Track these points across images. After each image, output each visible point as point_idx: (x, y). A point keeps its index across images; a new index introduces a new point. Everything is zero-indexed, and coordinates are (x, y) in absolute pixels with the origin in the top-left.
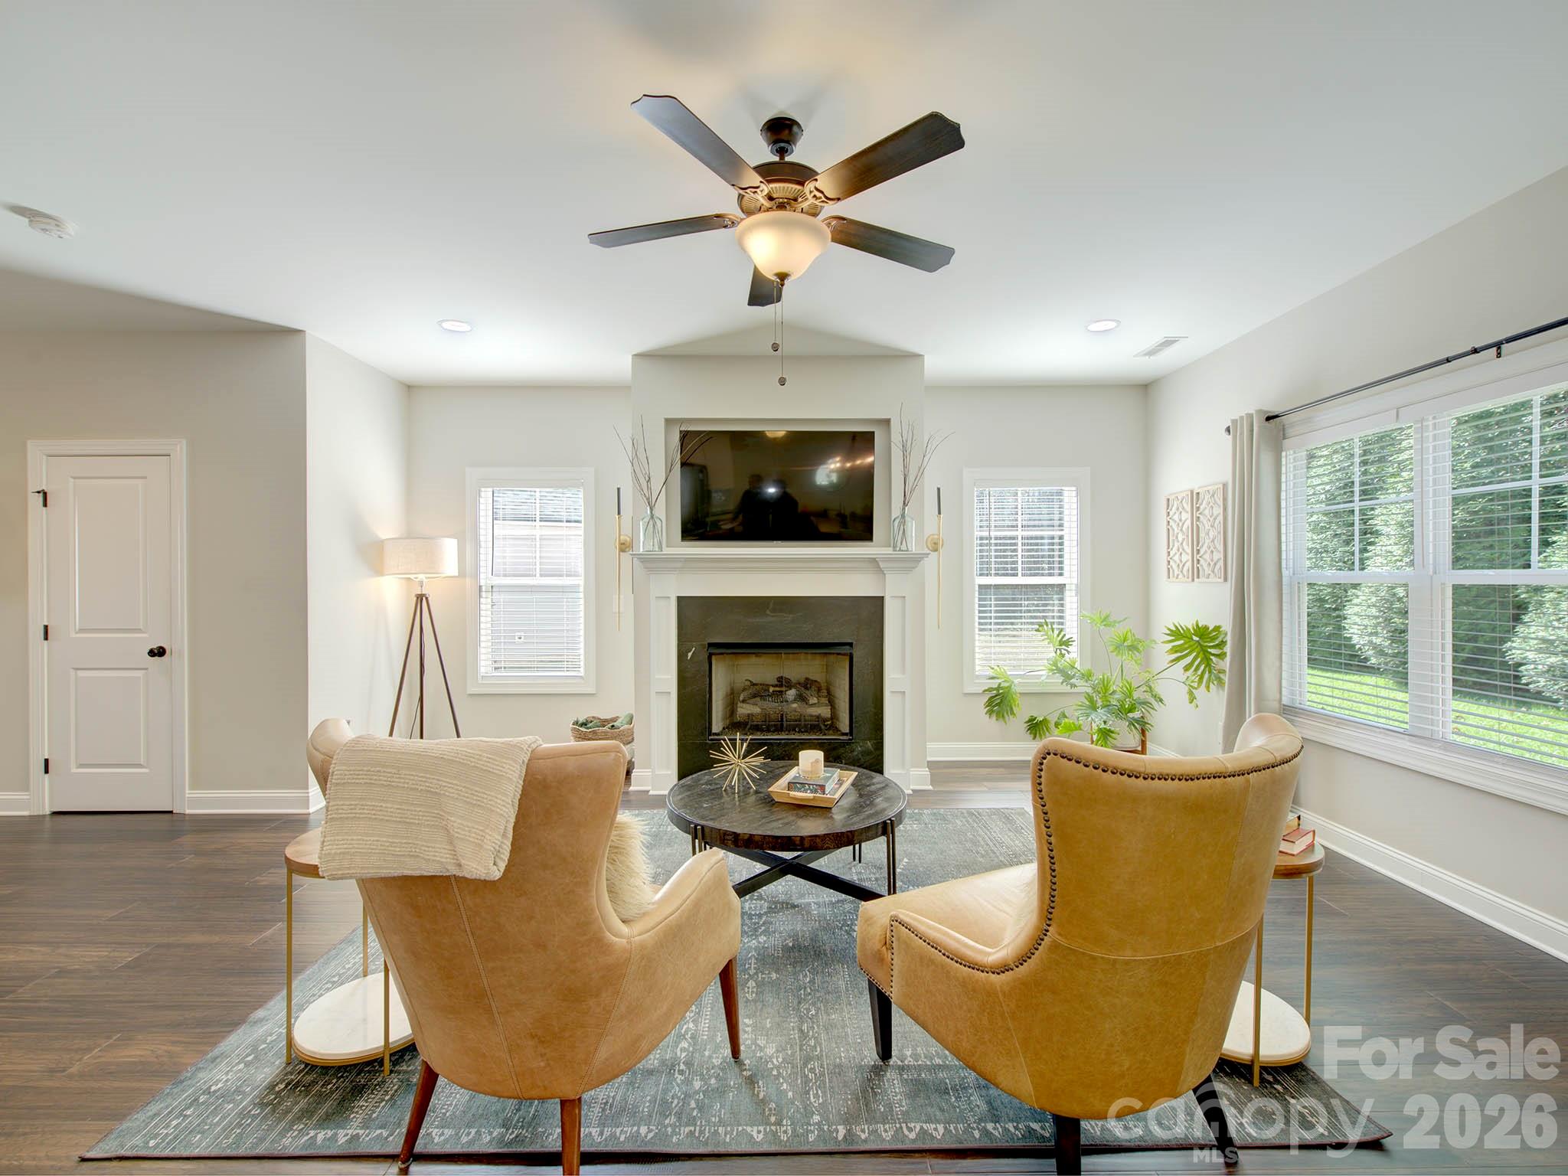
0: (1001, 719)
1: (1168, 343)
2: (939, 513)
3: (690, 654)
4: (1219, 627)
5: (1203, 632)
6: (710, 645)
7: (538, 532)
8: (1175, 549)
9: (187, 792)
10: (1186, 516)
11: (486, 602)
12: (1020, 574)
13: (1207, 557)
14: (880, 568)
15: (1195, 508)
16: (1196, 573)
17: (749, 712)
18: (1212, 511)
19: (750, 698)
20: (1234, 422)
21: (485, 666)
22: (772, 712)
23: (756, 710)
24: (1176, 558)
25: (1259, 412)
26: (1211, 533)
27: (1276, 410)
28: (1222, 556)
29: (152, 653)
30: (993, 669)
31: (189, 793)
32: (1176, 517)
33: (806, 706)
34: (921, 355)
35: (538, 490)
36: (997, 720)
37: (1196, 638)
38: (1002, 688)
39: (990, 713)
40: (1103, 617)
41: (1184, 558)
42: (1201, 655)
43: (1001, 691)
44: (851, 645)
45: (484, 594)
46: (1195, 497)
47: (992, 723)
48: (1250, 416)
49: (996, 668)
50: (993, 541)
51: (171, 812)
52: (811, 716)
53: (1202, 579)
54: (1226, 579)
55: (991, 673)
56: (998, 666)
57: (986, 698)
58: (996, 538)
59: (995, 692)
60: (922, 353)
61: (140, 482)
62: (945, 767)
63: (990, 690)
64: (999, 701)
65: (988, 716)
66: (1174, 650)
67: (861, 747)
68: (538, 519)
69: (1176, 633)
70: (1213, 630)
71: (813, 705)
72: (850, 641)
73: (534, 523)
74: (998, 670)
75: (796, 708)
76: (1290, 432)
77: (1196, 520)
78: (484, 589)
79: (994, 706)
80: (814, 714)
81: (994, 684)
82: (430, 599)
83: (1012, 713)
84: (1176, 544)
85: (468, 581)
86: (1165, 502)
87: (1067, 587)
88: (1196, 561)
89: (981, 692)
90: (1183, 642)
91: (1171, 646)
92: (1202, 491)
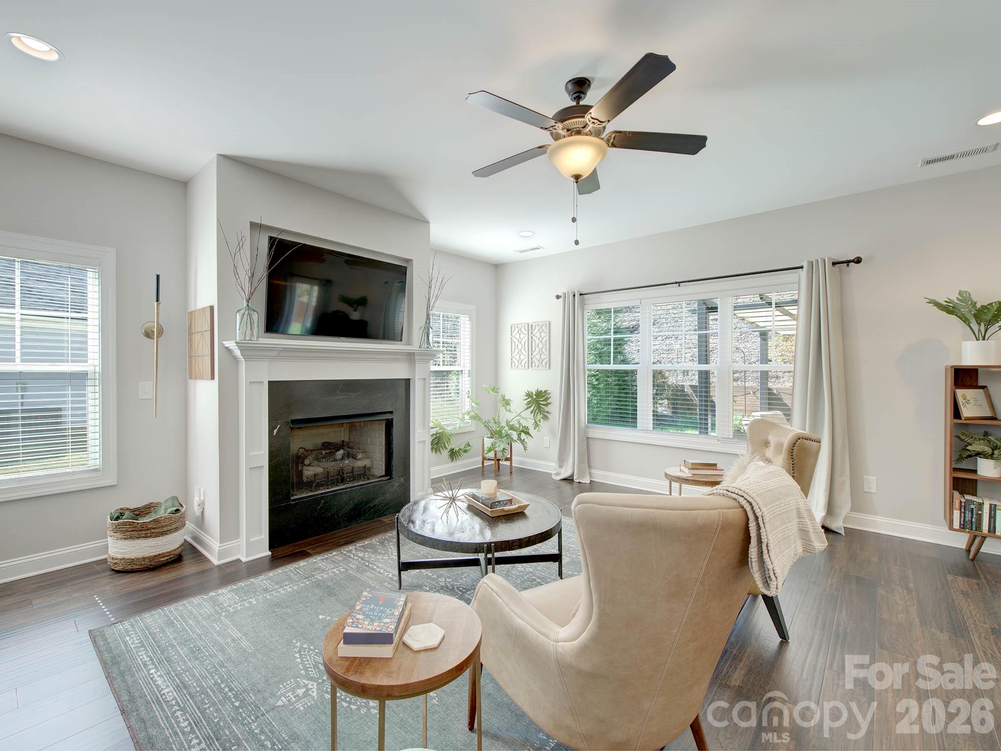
3: (275, 431)
4: (547, 391)
5: (540, 394)
6: (293, 421)
12: (441, 364)
16: (531, 365)
17: (313, 472)
19: (314, 461)
23: (319, 470)
33: (355, 461)
37: (535, 397)
38: (439, 434)
39: (433, 449)
42: (537, 405)
43: (438, 435)
44: (391, 412)
46: (530, 328)
49: (435, 421)
52: (359, 467)
53: (533, 368)
59: (435, 436)
63: (433, 435)
64: (437, 441)
65: (432, 452)
69: (529, 395)
70: (544, 392)
79: (435, 445)
80: (361, 465)
83: (443, 448)
86: (512, 328)
90: (530, 399)
91: (526, 401)
92: (534, 324)
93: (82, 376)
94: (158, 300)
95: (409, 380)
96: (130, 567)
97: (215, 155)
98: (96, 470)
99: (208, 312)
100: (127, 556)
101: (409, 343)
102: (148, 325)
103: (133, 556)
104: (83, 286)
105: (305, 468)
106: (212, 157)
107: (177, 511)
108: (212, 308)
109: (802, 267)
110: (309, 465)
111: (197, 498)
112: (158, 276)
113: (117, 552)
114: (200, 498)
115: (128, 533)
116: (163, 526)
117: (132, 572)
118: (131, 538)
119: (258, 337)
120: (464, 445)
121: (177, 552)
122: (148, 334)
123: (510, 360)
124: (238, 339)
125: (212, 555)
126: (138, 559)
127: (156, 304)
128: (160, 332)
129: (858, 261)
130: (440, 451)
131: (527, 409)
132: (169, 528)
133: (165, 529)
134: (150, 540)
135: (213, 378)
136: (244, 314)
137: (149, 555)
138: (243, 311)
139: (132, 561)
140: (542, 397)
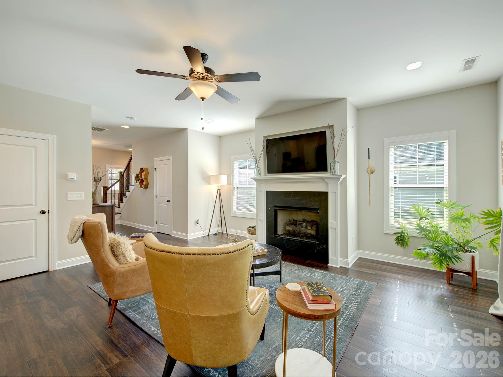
0: (403, 246)
2: (369, 158)
3: (269, 209)
9: (172, 231)
11: (236, 191)
12: (418, 183)
14: (325, 181)
21: (235, 209)
22: (295, 230)
23: (291, 229)
29: (167, 201)
30: (400, 224)
31: (173, 232)
33: (306, 229)
36: (401, 247)
39: (398, 243)
40: (451, 204)
43: (403, 234)
45: (235, 190)
47: (399, 248)
49: (401, 224)
51: (170, 235)
55: (399, 226)
56: (402, 223)
57: (395, 236)
59: (400, 234)
60: (346, 98)
61: (166, 165)
62: (372, 262)
63: (397, 233)
64: (402, 239)
65: (396, 244)
67: (321, 247)
71: (309, 229)
74: (402, 225)
75: (303, 230)
78: (235, 188)
79: (400, 240)
81: (400, 231)
82: (220, 190)
83: (407, 244)
85: (231, 186)
87: (444, 189)
89: (393, 233)
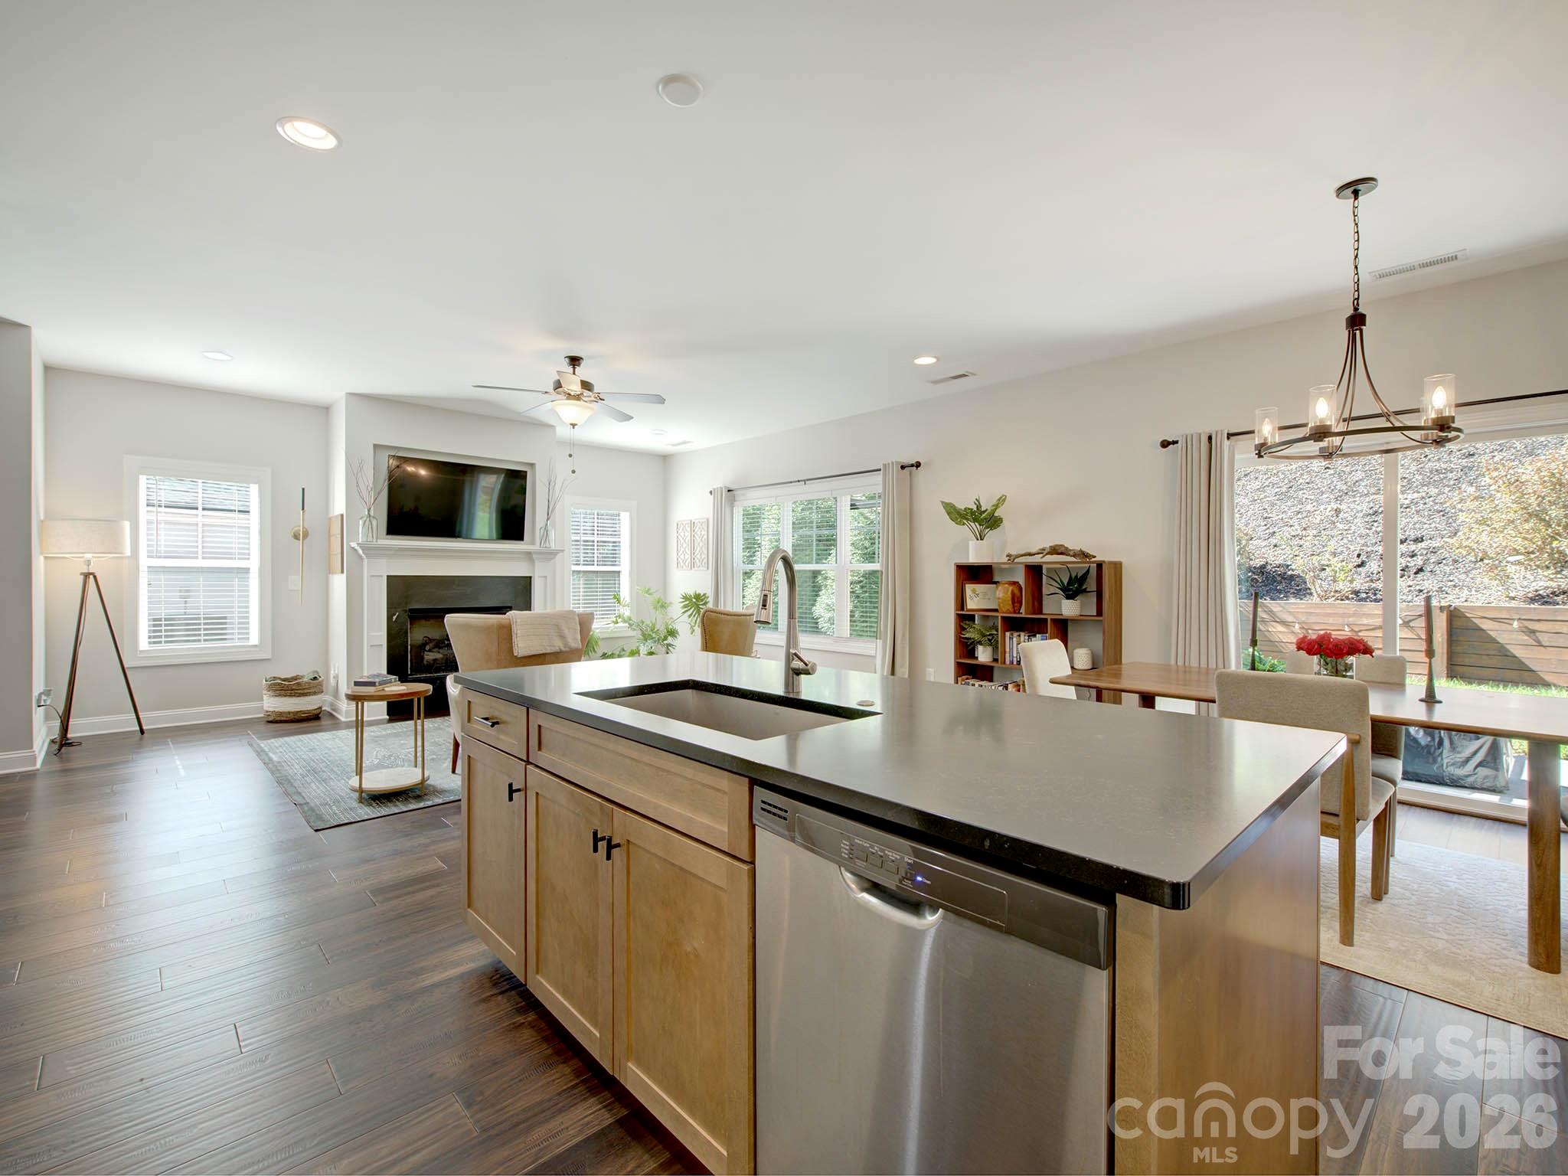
1: (685, 443)
3: (395, 617)
4: (706, 593)
5: (698, 597)
6: (409, 610)
7: (200, 520)
8: (681, 552)
10: (688, 534)
12: (596, 564)
13: (698, 556)
14: (528, 557)
15: (692, 531)
16: (693, 565)
17: (434, 658)
18: (701, 533)
19: (434, 648)
20: (714, 489)
23: (439, 656)
24: (682, 557)
25: (725, 487)
26: (700, 545)
27: (732, 488)
28: (706, 556)
32: (682, 534)
34: (553, 426)
35: (200, 481)
37: (694, 600)
41: (687, 556)
42: (696, 609)
46: (693, 524)
48: (721, 488)
50: (582, 543)
53: (696, 568)
54: (708, 568)
58: (584, 541)
60: (555, 425)
66: (685, 607)
68: (200, 508)
69: (686, 598)
70: (703, 595)
72: (510, 605)
73: (194, 512)
76: (737, 498)
77: (693, 537)
82: (98, 576)
84: (682, 549)
86: (676, 525)
87: (622, 573)
88: (693, 559)
90: (687, 602)
91: (682, 605)
92: (696, 522)
93: (247, 570)
94: (303, 509)
95: (530, 577)
96: (279, 719)
97: (344, 393)
98: (256, 646)
99: (340, 518)
100: (276, 710)
101: (533, 543)
102: (296, 529)
103: (281, 710)
104: (247, 495)
105: (426, 653)
106: (343, 394)
107: (315, 678)
108: (342, 515)
109: (880, 470)
110: (430, 651)
111: (332, 672)
112: (303, 489)
113: (269, 707)
114: (334, 671)
115: (278, 692)
116: (304, 689)
117: (281, 722)
118: (280, 695)
119: (377, 539)
120: (619, 649)
121: (315, 712)
122: (296, 537)
123: (676, 559)
124: (360, 540)
125: (342, 715)
126: (284, 713)
127: (301, 512)
128: (306, 535)
129: (918, 465)
130: (588, 654)
131: (684, 612)
132: (309, 691)
133: (306, 691)
134: (294, 698)
135: (342, 572)
136: (365, 521)
137: (293, 710)
138: (365, 519)
139: (281, 714)
140: (702, 601)
